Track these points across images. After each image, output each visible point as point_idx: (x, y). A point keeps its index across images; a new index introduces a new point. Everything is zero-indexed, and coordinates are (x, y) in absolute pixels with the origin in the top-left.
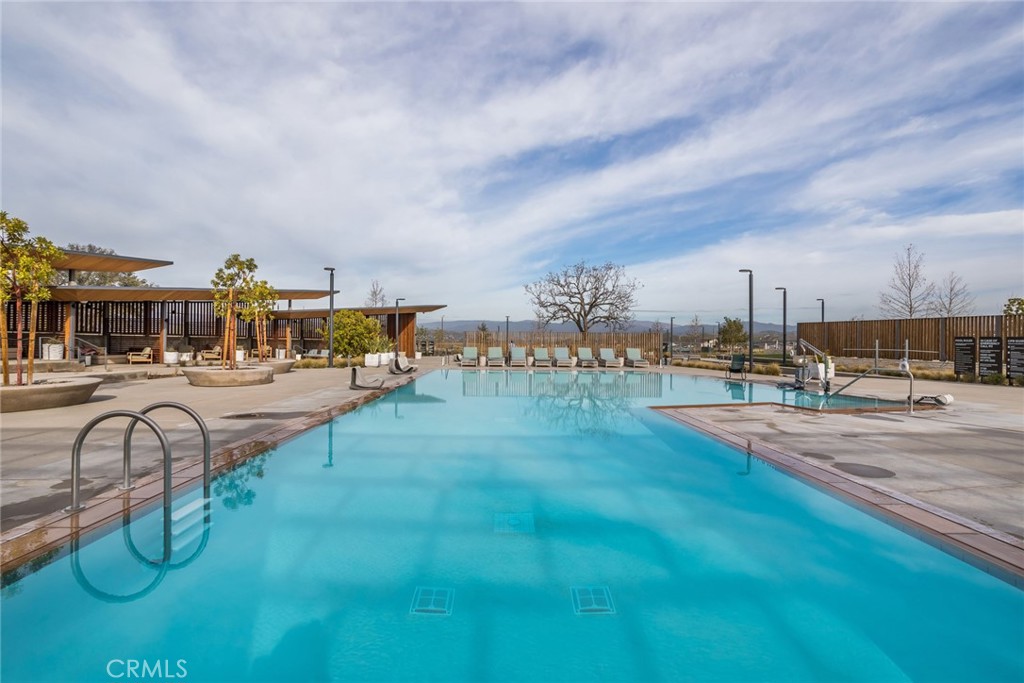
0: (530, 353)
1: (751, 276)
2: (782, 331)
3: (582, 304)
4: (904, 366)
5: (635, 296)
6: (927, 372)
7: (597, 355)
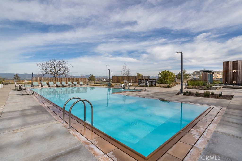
0: (55, 83)
1: (108, 67)
2: (107, 77)
3: (55, 70)
4: (131, 84)
5: (70, 69)
6: (134, 85)
7: (72, 83)
